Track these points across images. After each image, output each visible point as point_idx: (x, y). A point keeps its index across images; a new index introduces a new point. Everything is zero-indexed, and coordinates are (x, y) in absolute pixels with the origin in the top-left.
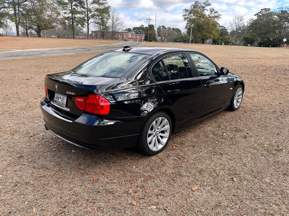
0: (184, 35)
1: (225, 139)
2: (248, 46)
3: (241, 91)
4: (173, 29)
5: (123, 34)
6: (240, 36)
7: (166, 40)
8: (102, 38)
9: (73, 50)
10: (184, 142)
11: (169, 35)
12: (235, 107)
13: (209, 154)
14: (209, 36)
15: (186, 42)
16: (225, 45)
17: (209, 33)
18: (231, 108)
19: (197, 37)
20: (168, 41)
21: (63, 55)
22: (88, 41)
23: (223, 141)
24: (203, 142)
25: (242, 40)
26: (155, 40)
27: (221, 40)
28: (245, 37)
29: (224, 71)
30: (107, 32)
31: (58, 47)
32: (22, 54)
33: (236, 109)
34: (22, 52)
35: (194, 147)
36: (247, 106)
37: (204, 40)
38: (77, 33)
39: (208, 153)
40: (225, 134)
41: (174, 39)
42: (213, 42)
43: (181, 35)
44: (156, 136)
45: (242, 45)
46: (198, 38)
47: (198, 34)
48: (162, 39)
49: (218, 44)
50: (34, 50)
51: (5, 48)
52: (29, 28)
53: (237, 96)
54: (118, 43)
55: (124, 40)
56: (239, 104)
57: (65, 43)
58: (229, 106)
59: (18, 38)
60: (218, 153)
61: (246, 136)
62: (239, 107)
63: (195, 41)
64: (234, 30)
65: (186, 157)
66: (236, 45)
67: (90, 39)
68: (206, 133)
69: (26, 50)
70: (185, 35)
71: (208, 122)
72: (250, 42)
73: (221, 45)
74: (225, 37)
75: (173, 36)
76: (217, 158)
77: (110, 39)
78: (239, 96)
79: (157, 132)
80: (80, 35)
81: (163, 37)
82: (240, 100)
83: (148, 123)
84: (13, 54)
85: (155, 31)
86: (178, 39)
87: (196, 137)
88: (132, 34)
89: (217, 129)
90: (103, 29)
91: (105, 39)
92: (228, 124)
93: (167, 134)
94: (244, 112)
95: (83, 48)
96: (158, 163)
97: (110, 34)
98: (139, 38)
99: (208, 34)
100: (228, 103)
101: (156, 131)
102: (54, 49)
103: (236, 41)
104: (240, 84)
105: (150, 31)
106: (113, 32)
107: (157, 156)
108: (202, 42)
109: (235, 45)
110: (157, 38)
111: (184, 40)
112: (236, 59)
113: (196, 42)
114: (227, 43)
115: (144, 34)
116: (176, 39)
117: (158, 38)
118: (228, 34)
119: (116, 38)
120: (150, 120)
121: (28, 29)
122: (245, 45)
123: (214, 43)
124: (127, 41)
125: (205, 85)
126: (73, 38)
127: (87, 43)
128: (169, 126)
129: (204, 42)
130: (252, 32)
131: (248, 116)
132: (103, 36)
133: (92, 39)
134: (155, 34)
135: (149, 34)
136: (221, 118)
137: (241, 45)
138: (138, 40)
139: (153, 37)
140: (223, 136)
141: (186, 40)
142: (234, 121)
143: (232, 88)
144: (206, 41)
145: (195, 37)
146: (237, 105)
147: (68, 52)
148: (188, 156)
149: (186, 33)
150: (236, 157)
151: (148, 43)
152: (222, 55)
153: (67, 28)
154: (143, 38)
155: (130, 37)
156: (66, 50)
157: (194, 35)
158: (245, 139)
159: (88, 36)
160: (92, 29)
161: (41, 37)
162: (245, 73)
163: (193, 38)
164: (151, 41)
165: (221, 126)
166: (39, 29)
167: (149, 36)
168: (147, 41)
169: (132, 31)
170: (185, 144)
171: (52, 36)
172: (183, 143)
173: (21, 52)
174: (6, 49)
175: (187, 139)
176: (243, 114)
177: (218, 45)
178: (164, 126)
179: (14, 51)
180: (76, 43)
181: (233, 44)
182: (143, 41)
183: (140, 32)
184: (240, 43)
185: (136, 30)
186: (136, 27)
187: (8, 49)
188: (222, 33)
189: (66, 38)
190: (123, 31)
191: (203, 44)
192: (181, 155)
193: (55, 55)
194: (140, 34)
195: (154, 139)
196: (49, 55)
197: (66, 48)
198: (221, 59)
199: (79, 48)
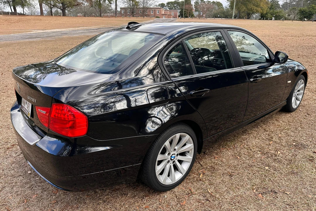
0: (226, 10)
1: (280, 162)
2: (304, 20)
3: (303, 84)
4: (214, 2)
5: (154, 9)
6: (295, 8)
7: (204, 15)
8: (132, 16)
9: (97, 30)
10: (216, 167)
11: (208, 9)
12: (293, 107)
13: (255, 191)
14: (256, 10)
15: (228, 18)
16: (276, 19)
17: (256, 6)
18: (287, 109)
19: (241, 11)
20: (207, 16)
21: (85, 36)
22: (116, 18)
23: (277, 165)
24: (246, 167)
25: (297, 14)
26: (192, 16)
27: (271, 14)
28: (301, 10)
29: (280, 56)
30: (137, 8)
31: (82, 27)
32: (41, 35)
33: (294, 110)
34: (43, 33)
35: (231, 176)
36: (310, 104)
37: (250, 14)
38: (105, 10)
39: (253, 189)
40: (279, 152)
41: (214, 14)
42: (261, 16)
43: (222, 9)
44: (171, 162)
45: (297, 20)
46: (243, 12)
47: (243, 8)
48: (199, 14)
49: (267, 19)
50: (55, 30)
51: (25, 29)
52: (54, 6)
53: (296, 91)
54: (149, 20)
55: (156, 17)
56: (298, 102)
57: (90, 22)
58: (285, 106)
59: (41, 18)
60: (270, 190)
61: (312, 157)
62: (298, 107)
63: (238, 16)
64: (286, 2)
65: (217, 196)
66: (290, 20)
67: (119, 16)
68: (251, 150)
69: (47, 31)
70: (228, 9)
71: (254, 130)
72: (307, 16)
73: (270, 21)
74: (275, 11)
75: (213, 10)
76: (267, 201)
77: (141, 16)
78: (299, 91)
79: (173, 156)
80: (109, 12)
81: (201, 13)
82: (300, 97)
83: (157, 144)
84: (32, 35)
85: (192, 5)
86: (218, 14)
87: (235, 157)
88: (166, 10)
89: (267, 143)
90: (133, 5)
91: (135, 17)
92: (283, 134)
93: (189, 157)
94: (306, 114)
95: (109, 27)
96: (172, 207)
97: (140, 11)
98: (173, 14)
99: (255, 8)
100: (284, 103)
101: (171, 154)
102: (77, 28)
103: (289, 15)
104: (302, 74)
105: (186, 6)
106: (144, 8)
107: (172, 193)
108: (247, 17)
109: (288, 20)
110: (194, 13)
111: (226, 15)
112: (290, 38)
113: (240, 18)
114: (278, 18)
115: (180, 9)
116: (216, 14)
117: (196, 14)
118: (280, 7)
119: (147, 14)
120: (160, 140)
121: (52, 7)
122: (301, 19)
123: (261, 18)
124: (159, 18)
125: (252, 80)
126: (100, 16)
127: (114, 22)
128: (193, 144)
129: (250, 17)
130: (310, 3)
131: (313, 120)
132: (133, 13)
133: (121, 16)
134: (192, 9)
135: (185, 9)
136: (273, 123)
137: (295, 20)
138: (172, 17)
139: (190, 13)
140: (276, 155)
141: (228, 15)
142: (292, 129)
143: (290, 82)
144: (253, 16)
145: (239, 12)
146: (296, 104)
147: (92, 32)
148: (221, 194)
149: (228, 7)
150: (299, 200)
151: (183, 19)
152: (271, 33)
153: (94, 5)
154: (178, 14)
155: (163, 13)
156: (91, 29)
157: (238, 9)
158: (312, 164)
159: (116, 14)
160: (121, 5)
161: (66, 16)
162: (303, 56)
163: (237, 12)
164: (187, 17)
165: (272, 138)
166: (64, 6)
167: (185, 11)
168: (182, 17)
169: (165, 6)
170: (218, 170)
171: (78, 15)
172: (214, 168)
173: (41, 33)
174: (27, 30)
175: (222, 161)
176: (305, 117)
177: (267, 21)
178: (185, 145)
179: (35, 32)
180: (102, 22)
181: (286, 19)
182: (178, 17)
183: (174, 7)
184: (294, 18)
185: (170, 5)
186: (170, 2)
187: (28, 29)
188: (272, 5)
189: (92, 16)
190: (156, 7)
191: (249, 20)
192: (209, 192)
193: (77, 35)
194: (174, 9)
195: (168, 166)
196: (70, 36)
197: (90, 28)
198: (270, 37)
199: (105, 27)
